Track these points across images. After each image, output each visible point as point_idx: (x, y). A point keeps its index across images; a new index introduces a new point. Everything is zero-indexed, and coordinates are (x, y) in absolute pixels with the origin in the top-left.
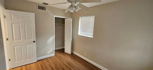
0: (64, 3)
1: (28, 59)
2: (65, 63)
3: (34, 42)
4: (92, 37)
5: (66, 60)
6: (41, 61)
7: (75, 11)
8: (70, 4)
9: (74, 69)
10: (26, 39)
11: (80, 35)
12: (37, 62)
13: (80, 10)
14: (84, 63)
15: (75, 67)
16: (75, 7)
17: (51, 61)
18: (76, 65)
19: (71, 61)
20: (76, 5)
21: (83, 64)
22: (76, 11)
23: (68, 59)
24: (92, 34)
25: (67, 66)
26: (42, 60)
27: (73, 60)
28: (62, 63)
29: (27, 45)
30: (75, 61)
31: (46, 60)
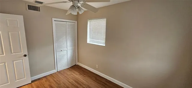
0: (62, 2)
1: (17, 80)
2: (71, 80)
3: (25, 56)
4: (104, 45)
5: (73, 76)
6: (38, 81)
7: (78, 13)
8: (71, 4)
9: (83, 87)
10: (13, 52)
11: (89, 43)
12: (32, 83)
13: (85, 11)
14: (96, 79)
15: (84, 84)
16: (79, 7)
17: (51, 80)
18: (85, 82)
19: (79, 78)
20: (79, 5)
21: (94, 80)
22: (80, 13)
23: (75, 75)
24: (104, 41)
25: (74, 85)
26: (39, 79)
27: (82, 76)
28: (67, 81)
29: (13, 61)
30: (84, 77)
31: (45, 78)
